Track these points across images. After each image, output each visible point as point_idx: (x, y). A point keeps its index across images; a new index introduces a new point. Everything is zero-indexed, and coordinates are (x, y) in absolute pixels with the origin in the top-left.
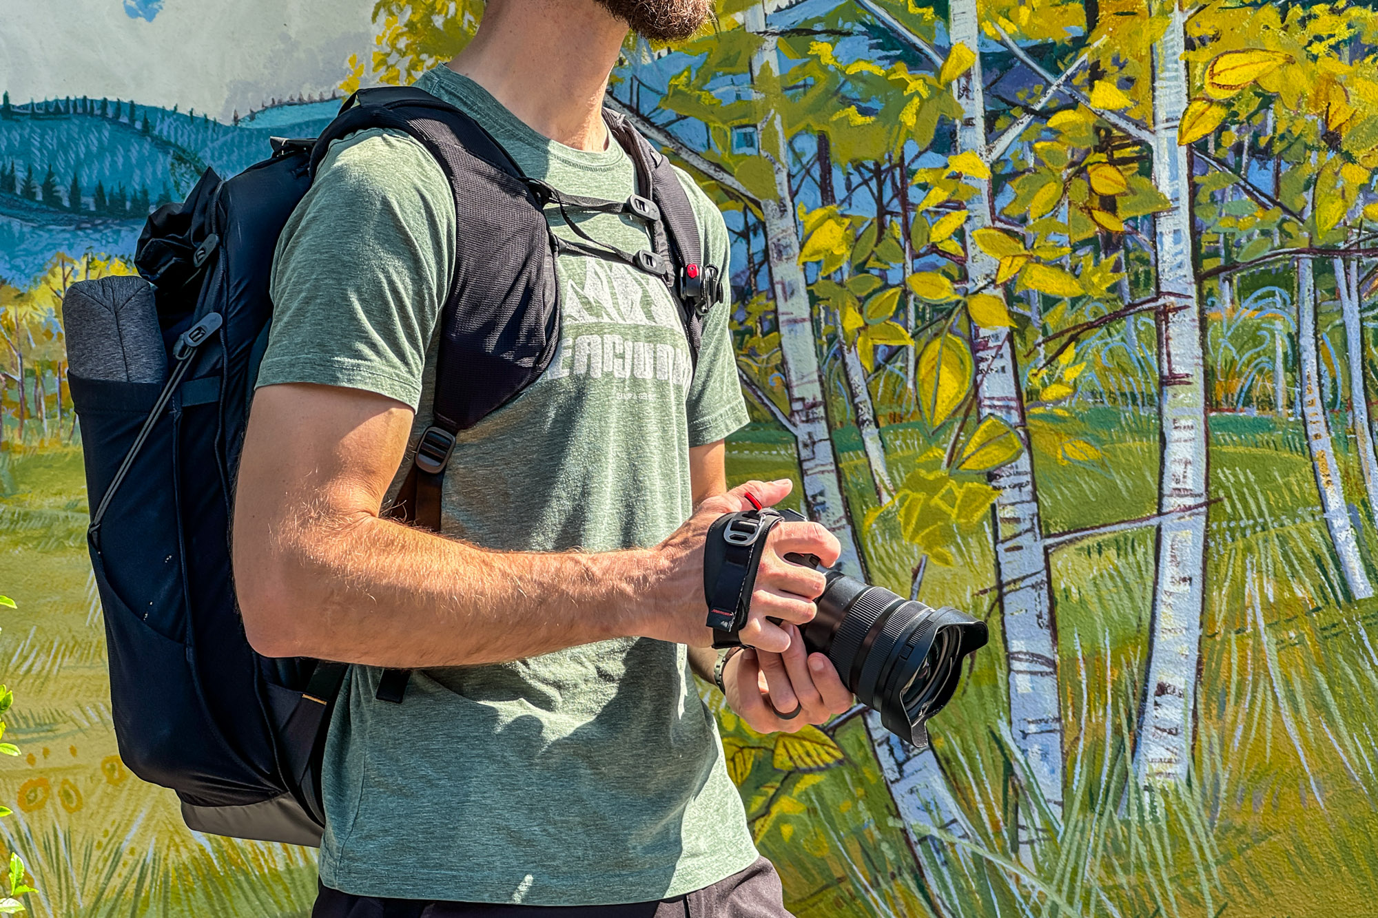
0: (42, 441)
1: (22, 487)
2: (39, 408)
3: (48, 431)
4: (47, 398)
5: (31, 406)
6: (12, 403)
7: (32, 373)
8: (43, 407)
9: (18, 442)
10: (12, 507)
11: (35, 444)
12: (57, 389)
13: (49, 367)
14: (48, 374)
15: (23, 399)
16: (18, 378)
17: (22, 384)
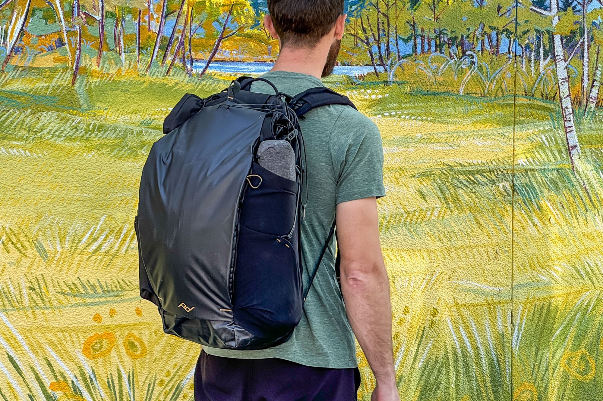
0: (119, 70)
1: (98, 104)
2: (117, 43)
3: (126, 64)
4: (125, 36)
5: (110, 40)
6: (91, 37)
7: (113, 15)
8: (122, 43)
9: (95, 68)
10: (88, 120)
11: (112, 71)
12: (136, 31)
13: (129, 12)
14: (128, 18)
15: (102, 35)
16: (98, 17)
17: (102, 23)
